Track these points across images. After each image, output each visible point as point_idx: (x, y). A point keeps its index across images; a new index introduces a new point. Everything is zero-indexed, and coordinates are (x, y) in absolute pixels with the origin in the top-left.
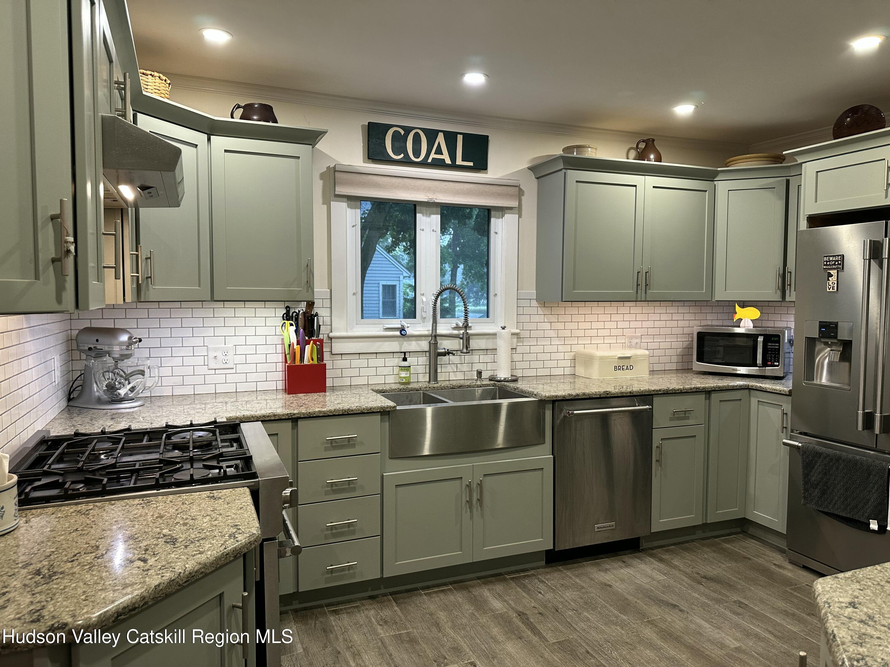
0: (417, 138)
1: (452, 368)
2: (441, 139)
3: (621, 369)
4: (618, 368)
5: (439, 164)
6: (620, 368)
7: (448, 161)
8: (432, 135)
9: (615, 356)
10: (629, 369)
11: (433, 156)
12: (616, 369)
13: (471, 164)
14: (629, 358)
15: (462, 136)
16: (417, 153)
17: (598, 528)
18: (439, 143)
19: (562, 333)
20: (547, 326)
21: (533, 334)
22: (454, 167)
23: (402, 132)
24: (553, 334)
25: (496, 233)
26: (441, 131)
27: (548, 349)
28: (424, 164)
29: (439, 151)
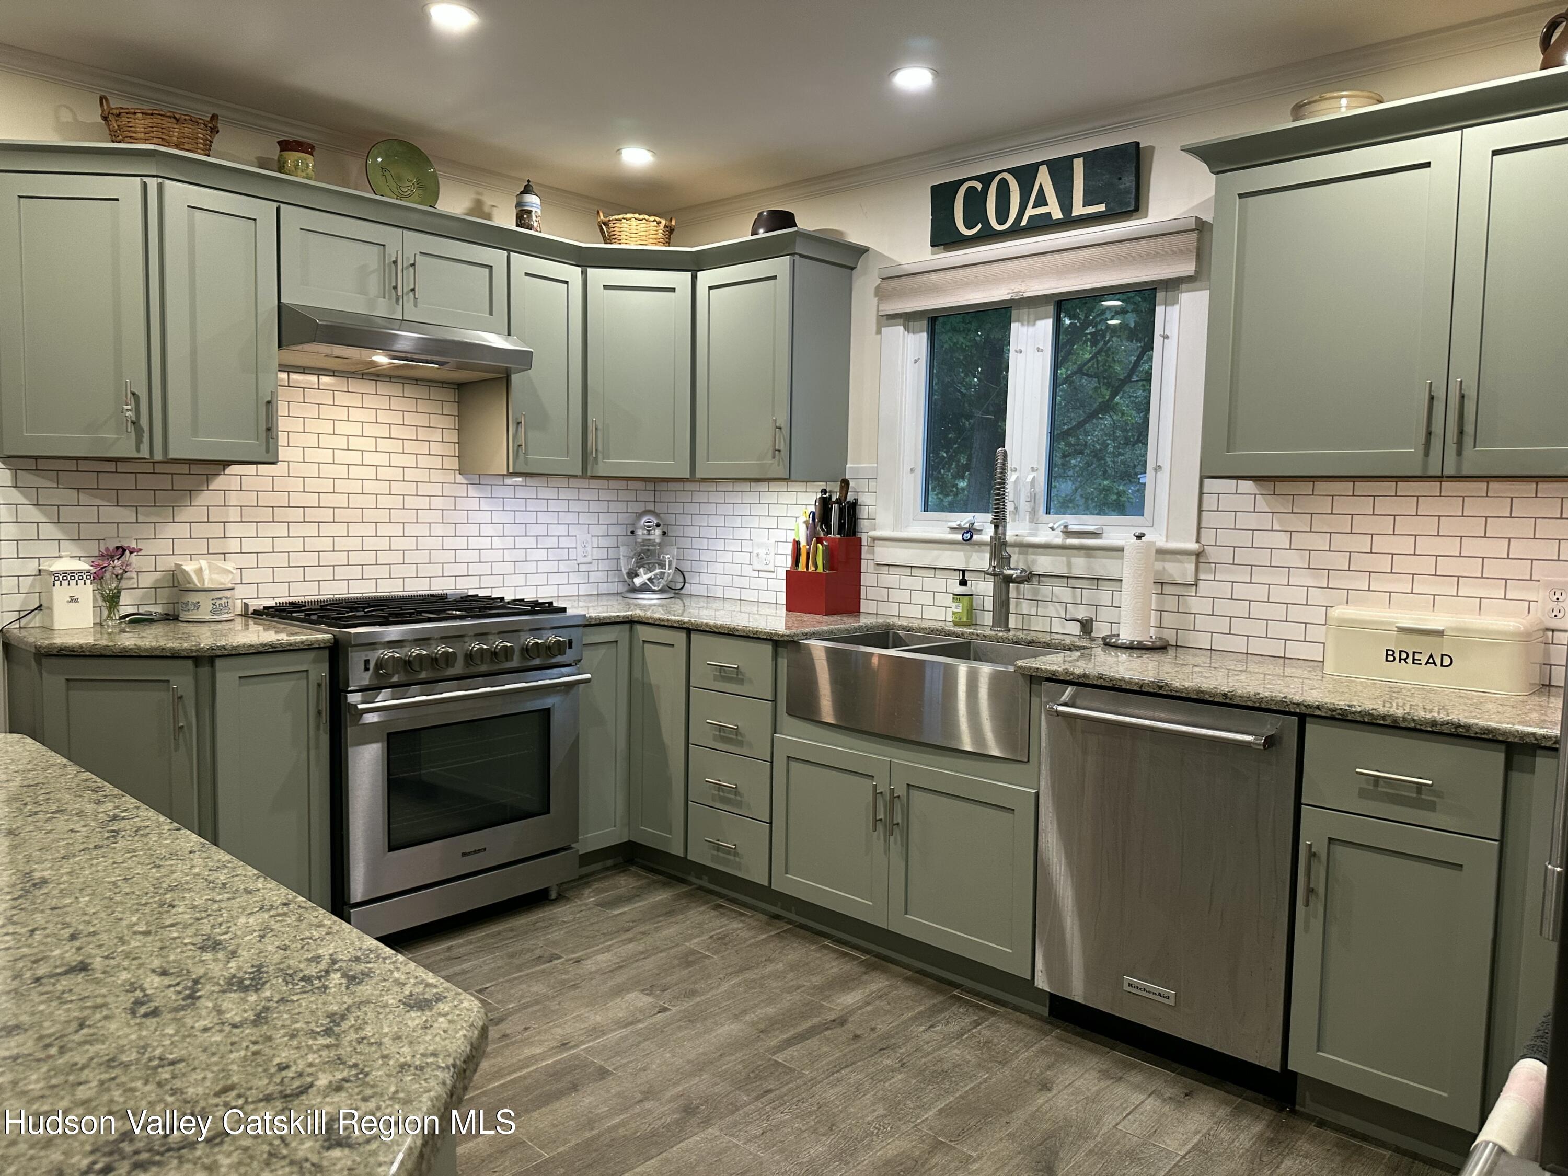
0: (1003, 185)
1: (1057, 611)
2: (1044, 178)
3: (1410, 660)
4: (1397, 656)
5: (1043, 225)
6: (1404, 656)
7: (1057, 214)
8: (1026, 175)
9: (1394, 623)
10: (1438, 662)
11: (1030, 211)
12: (1390, 658)
13: (1102, 208)
14: (1439, 633)
15: (1081, 159)
16: (1002, 216)
17: (1130, 985)
18: (1041, 185)
19: (1318, 560)
20: (1282, 540)
21: (1243, 556)
22: (1070, 222)
23: (979, 186)
24: (1293, 558)
25: (1165, 337)
26: (1042, 163)
27: (1279, 594)
28: (1016, 232)
29: (1041, 201)
